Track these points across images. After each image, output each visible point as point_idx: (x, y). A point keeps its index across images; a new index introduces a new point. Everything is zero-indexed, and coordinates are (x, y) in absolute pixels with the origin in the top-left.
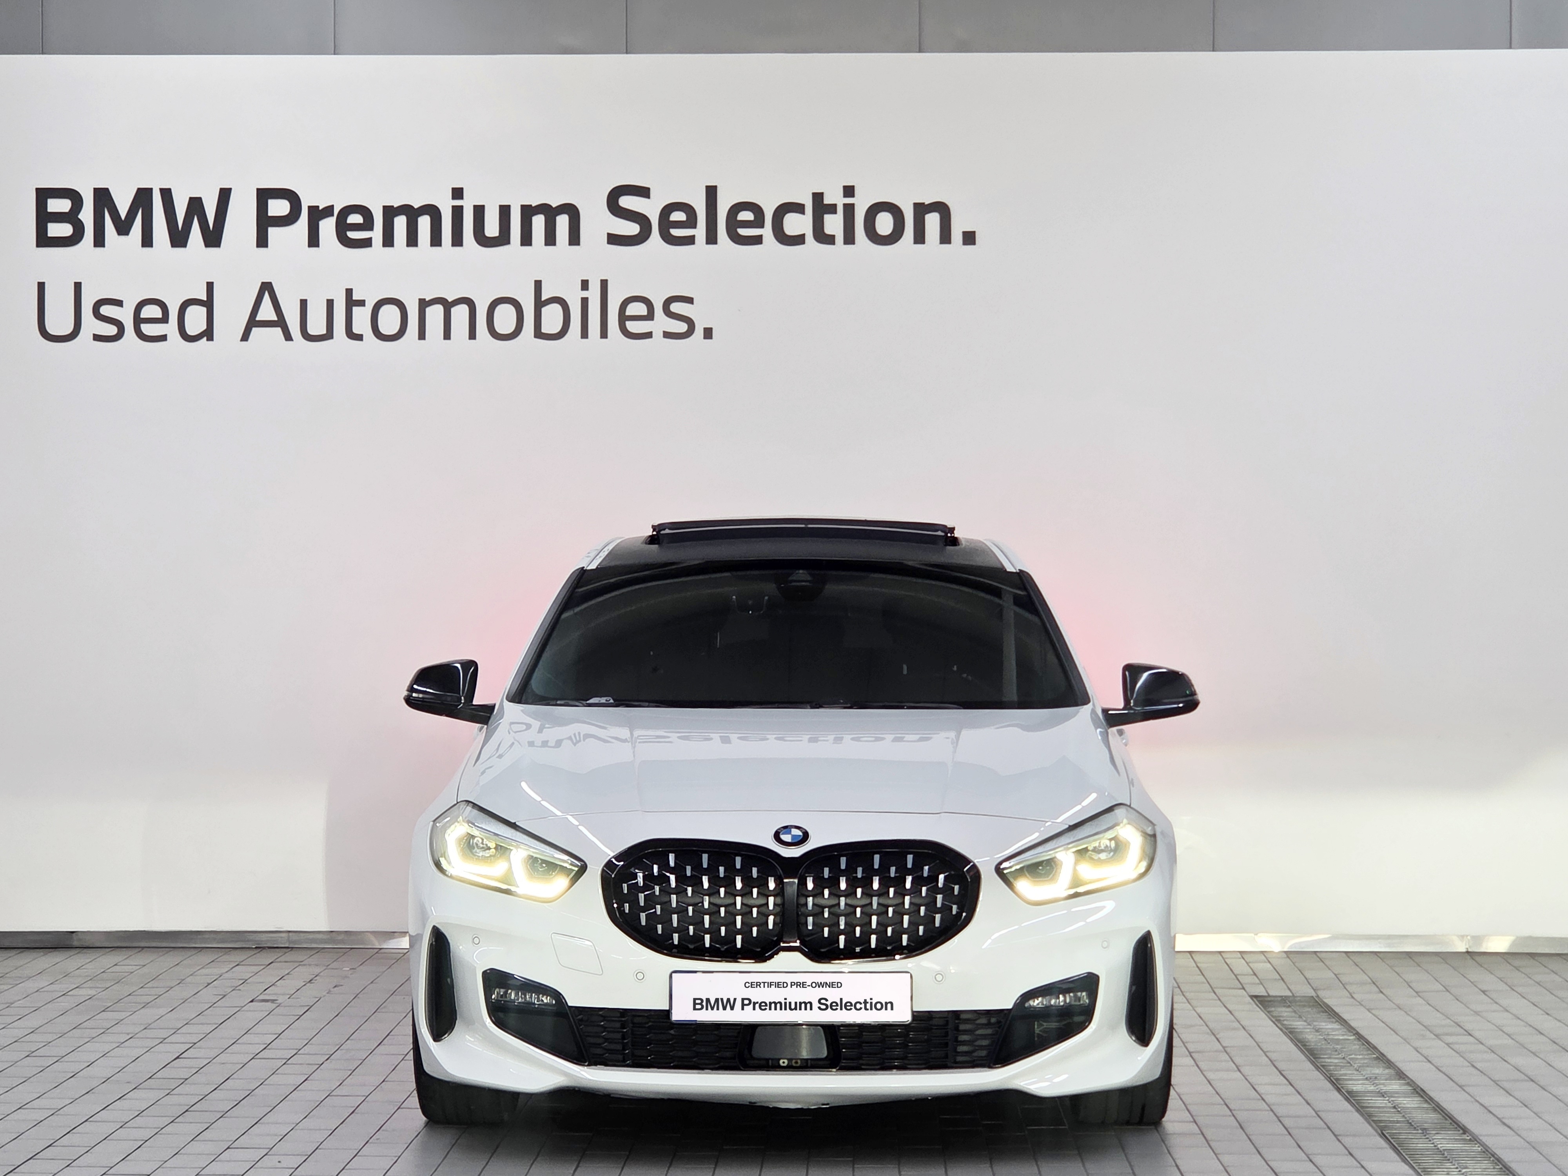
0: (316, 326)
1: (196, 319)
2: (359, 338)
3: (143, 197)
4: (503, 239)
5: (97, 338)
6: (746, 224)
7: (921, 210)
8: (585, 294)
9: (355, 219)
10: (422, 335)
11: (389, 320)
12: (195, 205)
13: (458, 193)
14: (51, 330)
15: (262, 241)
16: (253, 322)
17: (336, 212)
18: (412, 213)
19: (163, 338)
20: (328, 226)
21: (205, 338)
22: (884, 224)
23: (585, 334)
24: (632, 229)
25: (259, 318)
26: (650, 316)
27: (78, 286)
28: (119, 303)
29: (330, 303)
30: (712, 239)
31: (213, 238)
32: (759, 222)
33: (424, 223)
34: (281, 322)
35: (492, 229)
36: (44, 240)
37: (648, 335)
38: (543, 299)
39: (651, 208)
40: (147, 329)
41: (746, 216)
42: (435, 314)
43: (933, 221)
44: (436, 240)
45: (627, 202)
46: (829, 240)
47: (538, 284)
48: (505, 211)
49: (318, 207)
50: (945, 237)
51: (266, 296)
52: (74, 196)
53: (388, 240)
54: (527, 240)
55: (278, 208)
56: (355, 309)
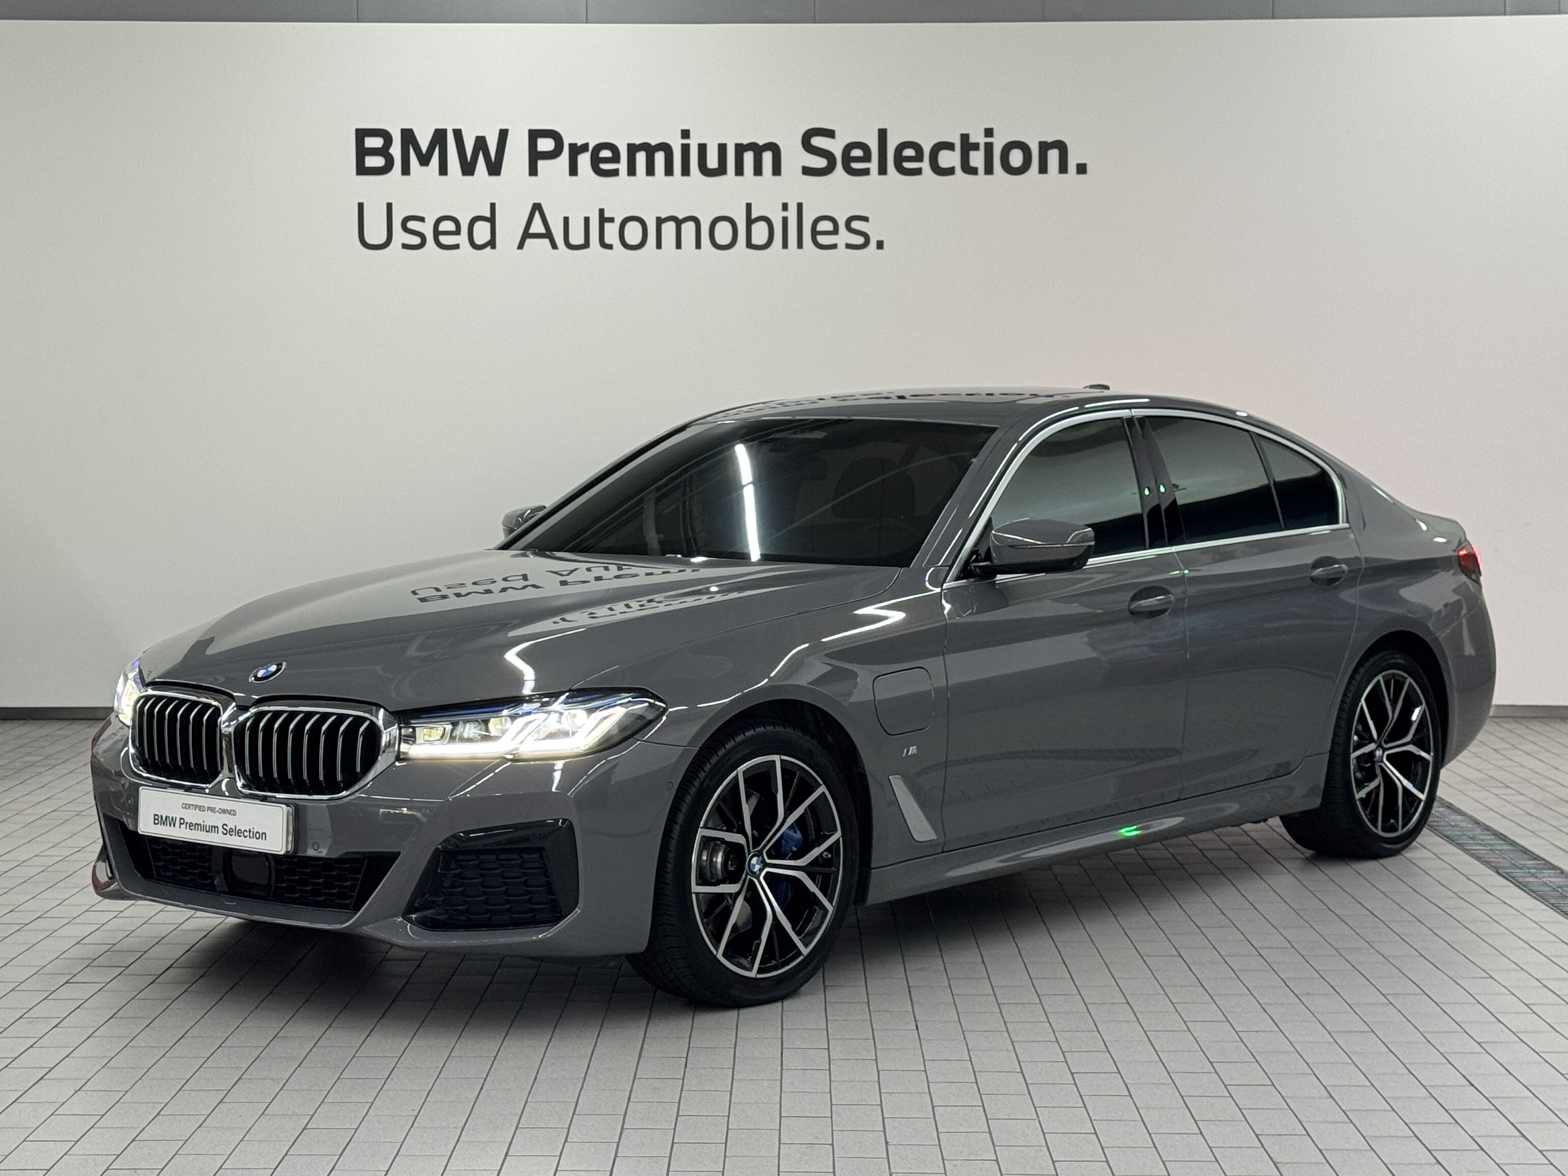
0: (577, 238)
1: (482, 232)
2: (610, 247)
3: (439, 137)
4: (721, 170)
5: (405, 246)
6: (910, 159)
7: (1044, 147)
8: (785, 214)
9: (606, 154)
10: (659, 246)
11: (633, 233)
12: (481, 143)
13: (685, 134)
14: (369, 240)
15: (533, 171)
16: (527, 234)
17: (591, 148)
18: (650, 150)
19: (457, 247)
20: (584, 160)
21: (489, 247)
22: (1016, 158)
23: (785, 245)
24: (821, 163)
25: (532, 230)
26: (835, 231)
27: (389, 206)
28: (422, 219)
29: (587, 220)
30: (883, 170)
31: (495, 168)
32: (919, 158)
33: (660, 157)
34: (548, 234)
35: (712, 162)
36: (362, 170)
37: (834, 246)
38: (754, 216)
39: (836, 147)
40: (444, 239)
41: (909, 152)
42: (669, 228)
43: (1053, 156)
44: (669, 171)
45: (817, 141)
46: (973, 171)
47: (749, 206)
48: (722, 148)
49: (576, 144)
50: (1063, 169)
51: (537, 214)
52: (386, 136)
53: (632, 171)
54: (739, 171)
55: (545, 145)
56: (607, 225)
